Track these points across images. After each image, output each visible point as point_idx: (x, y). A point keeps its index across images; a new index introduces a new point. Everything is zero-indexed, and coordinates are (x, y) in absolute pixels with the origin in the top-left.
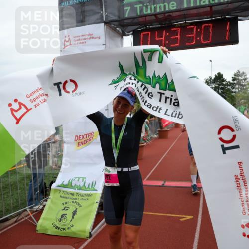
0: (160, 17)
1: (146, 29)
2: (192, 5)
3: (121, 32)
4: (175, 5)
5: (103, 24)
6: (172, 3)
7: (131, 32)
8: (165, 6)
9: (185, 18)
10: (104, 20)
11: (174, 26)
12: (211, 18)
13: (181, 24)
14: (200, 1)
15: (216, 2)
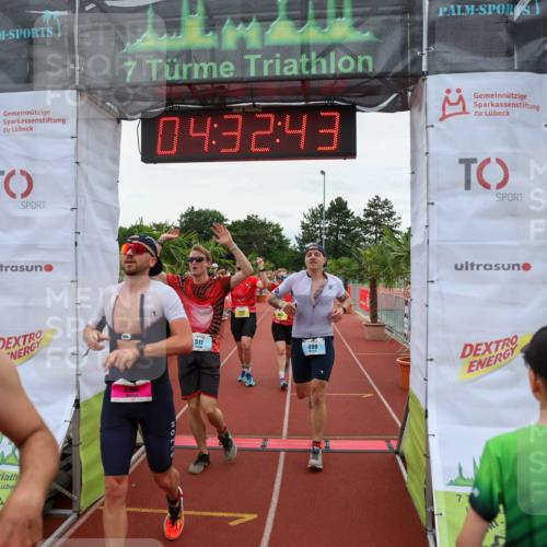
0: (199, 88)
1: (171, 110)
2: (266, 73)
3: (116, 110)
4: (232, 67)
5: (75, 92)
6: (224, 64)
7: (136, 113)
8: (210, 69)
9: (253, 96)
10: (77, 83)
11: (230, 111)
12: (306, 100)
13: (244, 108)
14: (283, 65)
15: (314, 71)
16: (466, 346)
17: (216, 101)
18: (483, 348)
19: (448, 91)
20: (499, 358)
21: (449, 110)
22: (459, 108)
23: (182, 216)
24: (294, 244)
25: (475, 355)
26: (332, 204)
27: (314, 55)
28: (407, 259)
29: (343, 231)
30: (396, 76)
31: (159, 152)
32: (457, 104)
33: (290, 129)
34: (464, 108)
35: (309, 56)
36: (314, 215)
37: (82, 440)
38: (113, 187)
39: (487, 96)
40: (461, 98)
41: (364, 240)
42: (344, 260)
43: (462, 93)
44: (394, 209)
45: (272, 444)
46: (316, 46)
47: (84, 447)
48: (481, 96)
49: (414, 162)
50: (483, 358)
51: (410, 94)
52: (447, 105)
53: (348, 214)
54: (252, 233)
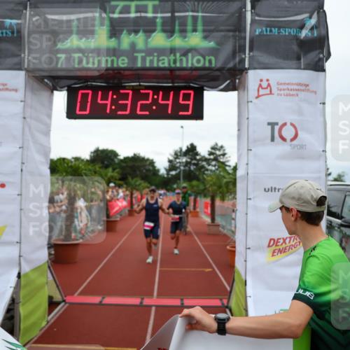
0: (105, 73)
1: (86, 86)
2: (148, 65)
3: (51, 84)
4: (126, 61)
5: (25, 72)
6: (121, 58)
7: (64, 87)
8: (112, 61)
9: (139, 79)
11: (124, 88)
12: (173, 83)
13: (133, 86)
14: (158, 61)
15: (178, 65)
16: (271, 240)
17: (116, 81)
18: (281, 241)
19: (261, 81)
20: (291, 247)
21: (262, 92)
22: (268, 91)
23: (91, 153)
24: (163, 172)
25: (276, 245)
26: (188, 147)
27: (178, 55)
28: (234, 183)
29: (194, 164)
30: (230, 70)
31: (78, 112)
32: (267, 88)
33: (162, 100)
34: (271, 91)
35: (175, 55)
36: (176, 154)
37: (21, 300)
38: (47, 133)
39: (284, 84)
40: (269, 85)
41: (207, 170)
42: (195, 183)
43: (270, 82)
44: (226, 152)
45: (147, 301)
46: (180, 49)
47: (23, 305)
48: (281, 84)
49: (239, 124)
50: (281, 247)
51: (237, 81)
52: (260, 89)
53: (197, 154)
54: (136, 164)
